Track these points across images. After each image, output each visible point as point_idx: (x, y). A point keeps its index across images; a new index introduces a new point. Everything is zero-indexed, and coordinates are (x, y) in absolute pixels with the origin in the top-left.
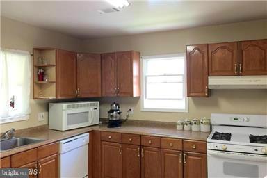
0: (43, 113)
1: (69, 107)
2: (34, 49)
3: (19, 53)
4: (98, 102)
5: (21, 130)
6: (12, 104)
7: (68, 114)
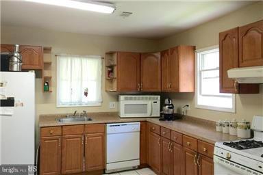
0: (114, 103)
1: (126, 99)
2: (107, 53)
3: (92, 58)
4: (159, 97)
5: (94, 113)
6: (86, 94)
7: (125, 105)
